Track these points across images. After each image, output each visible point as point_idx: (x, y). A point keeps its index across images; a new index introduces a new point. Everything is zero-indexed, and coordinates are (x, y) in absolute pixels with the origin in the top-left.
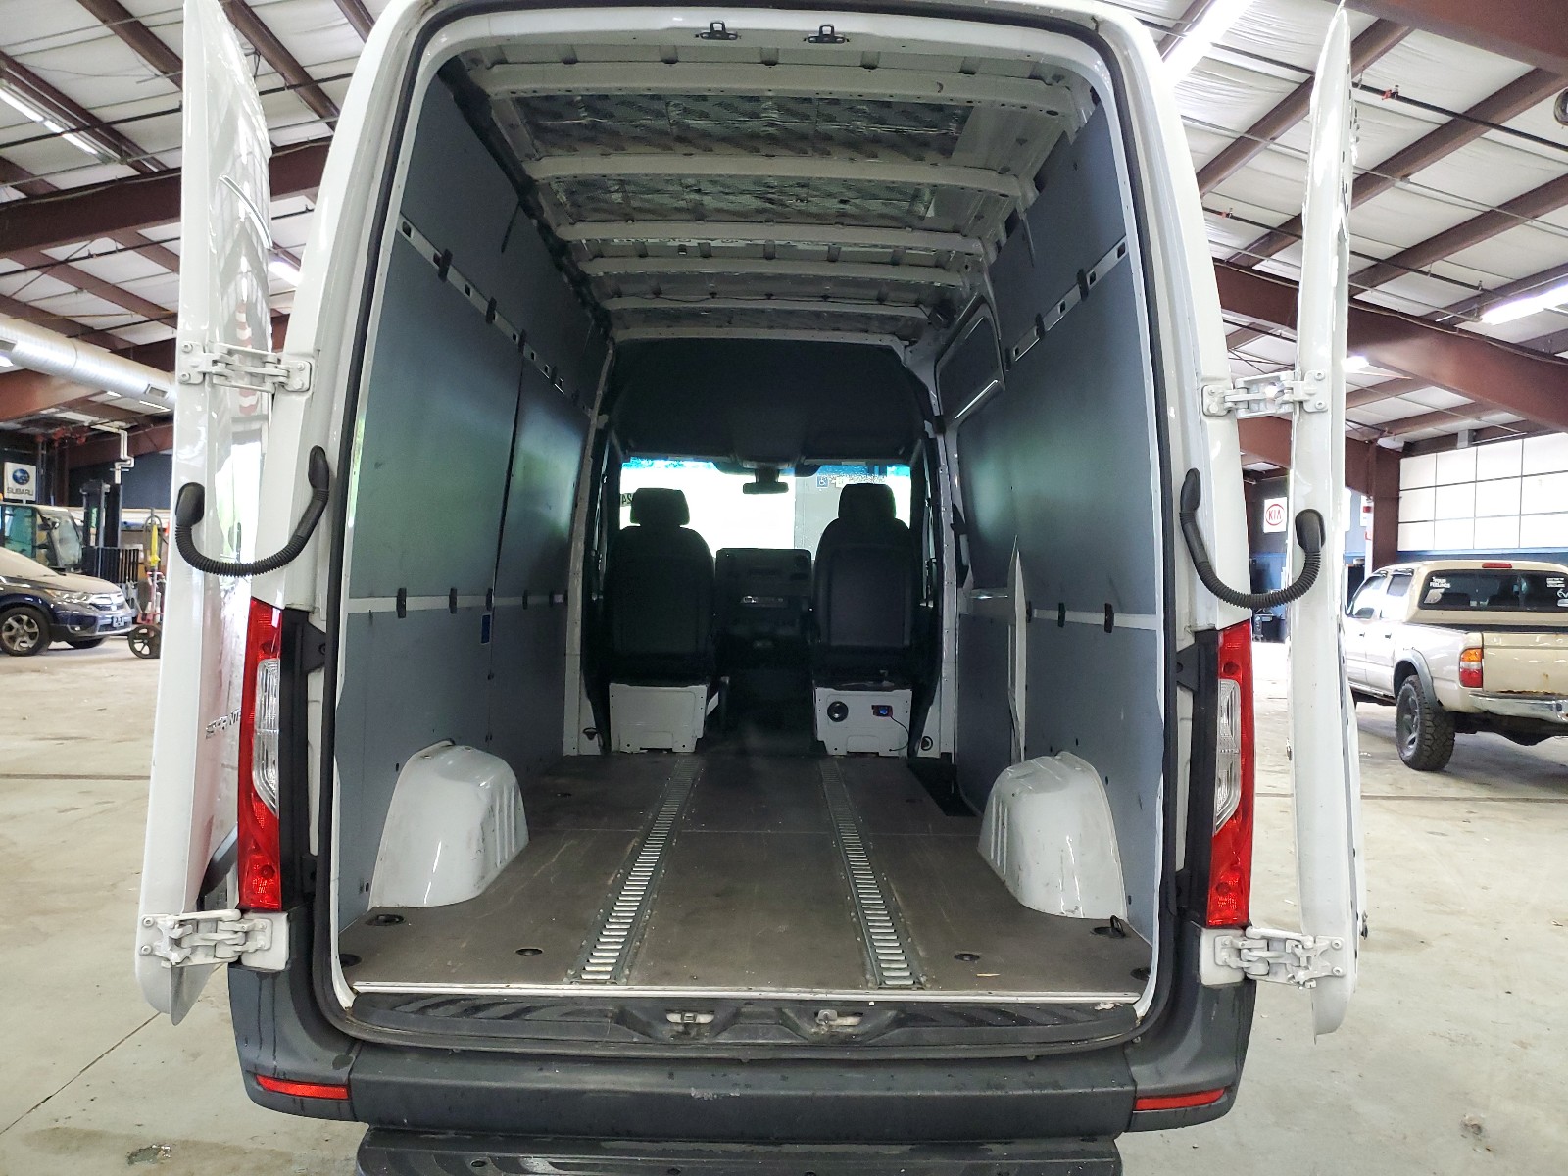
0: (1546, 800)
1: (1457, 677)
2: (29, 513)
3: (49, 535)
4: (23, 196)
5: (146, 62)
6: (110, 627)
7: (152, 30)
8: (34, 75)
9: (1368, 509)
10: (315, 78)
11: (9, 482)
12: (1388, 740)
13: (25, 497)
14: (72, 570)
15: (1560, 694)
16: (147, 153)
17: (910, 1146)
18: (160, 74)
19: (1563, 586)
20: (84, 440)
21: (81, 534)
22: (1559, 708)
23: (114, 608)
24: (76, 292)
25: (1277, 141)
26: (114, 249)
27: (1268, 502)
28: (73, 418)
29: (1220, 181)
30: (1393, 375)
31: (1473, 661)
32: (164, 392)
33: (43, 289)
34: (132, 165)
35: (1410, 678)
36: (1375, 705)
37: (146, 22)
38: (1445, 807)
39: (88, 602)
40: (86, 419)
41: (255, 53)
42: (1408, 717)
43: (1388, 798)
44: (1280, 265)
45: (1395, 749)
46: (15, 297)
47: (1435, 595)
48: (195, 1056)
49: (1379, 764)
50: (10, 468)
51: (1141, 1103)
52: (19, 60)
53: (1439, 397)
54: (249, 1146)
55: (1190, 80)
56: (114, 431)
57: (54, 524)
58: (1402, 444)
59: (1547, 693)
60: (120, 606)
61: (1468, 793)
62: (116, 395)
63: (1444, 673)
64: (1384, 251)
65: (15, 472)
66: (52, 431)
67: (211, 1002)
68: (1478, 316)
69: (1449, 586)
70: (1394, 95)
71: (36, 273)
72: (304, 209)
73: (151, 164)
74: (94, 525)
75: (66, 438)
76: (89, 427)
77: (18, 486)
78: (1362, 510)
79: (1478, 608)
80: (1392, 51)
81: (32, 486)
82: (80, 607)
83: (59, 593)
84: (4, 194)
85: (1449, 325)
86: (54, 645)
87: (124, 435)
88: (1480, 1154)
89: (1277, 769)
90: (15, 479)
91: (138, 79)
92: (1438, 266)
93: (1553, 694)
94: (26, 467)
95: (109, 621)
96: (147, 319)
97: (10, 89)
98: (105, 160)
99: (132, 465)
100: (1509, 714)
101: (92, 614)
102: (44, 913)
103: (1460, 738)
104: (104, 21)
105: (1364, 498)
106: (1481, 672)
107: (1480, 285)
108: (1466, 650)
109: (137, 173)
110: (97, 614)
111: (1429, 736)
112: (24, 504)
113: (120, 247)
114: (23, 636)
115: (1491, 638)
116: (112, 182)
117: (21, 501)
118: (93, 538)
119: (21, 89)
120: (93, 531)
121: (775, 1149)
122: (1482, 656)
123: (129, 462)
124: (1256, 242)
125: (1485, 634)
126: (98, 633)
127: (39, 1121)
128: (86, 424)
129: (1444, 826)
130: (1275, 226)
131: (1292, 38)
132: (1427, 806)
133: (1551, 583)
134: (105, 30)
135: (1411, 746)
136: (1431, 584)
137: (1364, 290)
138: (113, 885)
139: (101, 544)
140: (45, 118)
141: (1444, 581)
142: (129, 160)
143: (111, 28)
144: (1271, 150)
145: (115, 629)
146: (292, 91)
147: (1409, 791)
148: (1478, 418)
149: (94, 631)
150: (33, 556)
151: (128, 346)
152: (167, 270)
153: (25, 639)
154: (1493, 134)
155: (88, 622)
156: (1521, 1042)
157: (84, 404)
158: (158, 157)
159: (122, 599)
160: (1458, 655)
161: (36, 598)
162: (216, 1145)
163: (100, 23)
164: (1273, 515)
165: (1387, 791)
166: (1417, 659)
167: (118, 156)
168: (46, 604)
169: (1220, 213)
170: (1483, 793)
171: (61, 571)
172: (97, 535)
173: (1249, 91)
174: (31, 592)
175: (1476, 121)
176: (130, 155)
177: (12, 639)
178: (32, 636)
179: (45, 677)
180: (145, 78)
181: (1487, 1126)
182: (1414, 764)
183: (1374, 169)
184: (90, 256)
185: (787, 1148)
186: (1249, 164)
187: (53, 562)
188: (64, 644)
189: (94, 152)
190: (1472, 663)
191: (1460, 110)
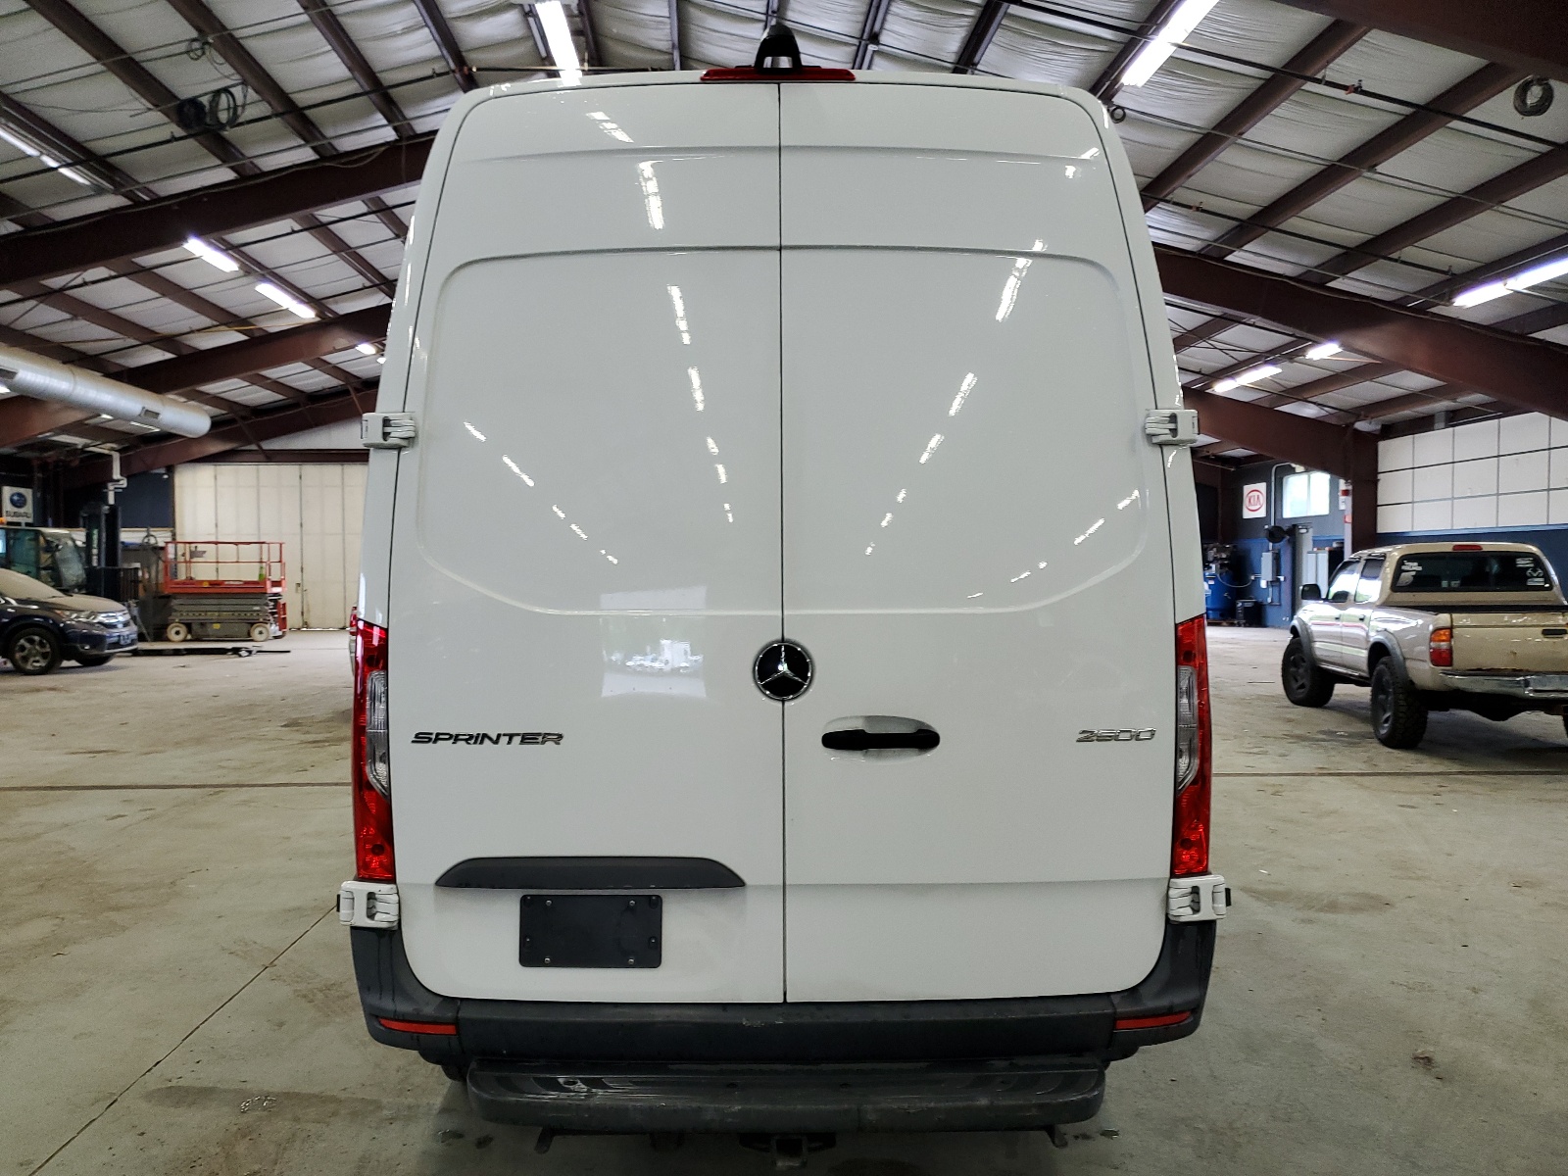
0: (1515, 773)
1: (1427, 657)
2: (31, 536)
3: (53, 556)
4: (19, 228)
5: (137, 96)
6: (117, 645)
7: (144, 65)
8: (31, 113)
9: (1346, 493)
10: (301, 105)
11: (7, 506)
12: (1364, 720)
13: (23, 520)
14: (76, 590)
15: (1527, 671)
16: (139, 183)
17: (926, 1064)
18: (152, 107)
19: (1532, 565)
20: (77, 462)
21: (83, 554)
22: (1527, 684)
23: (120, 626)
24: (71, 319)
25: (1244, 136)
26: (107, 276)
27: (1247, 488)
28: (68, 441)
29: (1190, 176)
30: (1366, 360)
31: (1443, 641)
32: (157, 414)
33: (41, 317)
34: (125, 195)
35: (1384, 659)
36: (1352, 687)
37: (137, 57)
38: (1416, 781)
39: (95, 621)
40: (79, 441)
41: (242, 83)
42: (1382, 697)
43: (1363, 775)
44: (1252, 255)
45: (1370, 729)
46: (12, 326)
47: (1406, 578)
48: (281, 1025)
49: (1355, 743)
50: (7, 491)
51: (1121, 1024)
52: (16, 98)
53: (1414, 381)
54: (343, 1096)
55: (1157, 79)
56: (106, 452)
57: (57, 546)
58: (1379, 427)
59: (1514, 670)
60: (126, 624)
61: (1440, 768)
62: (109, 417)
63: (1415, 654)
64: (1354, 238)
65: (13, 495)
66: (46, 455)
67: (285, 981)
68: (1450, 299)
69: (1420, 568)
70: (1358, 90)
71: (33, 303)
72: (289, 231)
73: (142, 193)
74: (95, 545)
75: (61, 461)
76: (82, 449)
77: (16, 510)
78: (1340, 493)
79: (1450, 590)
80: (1355, 46)
81: (29, 508)
82: (87, 626)
83: (68, 613)
84: (4, 227)
85: (1421, 309)
86: (65, 663)
87: (116, 456)
88: (1428, 1081)
89: (1255, 750)
90: (13, 502)
91: (133, 113)
92: (1409, 252)
93: (1521, 670)
94: (22, 490)
95: (115, 639)
96: (138, 343)
97: (8, 127)
98: (99, 191)
99: (125, 486)
100: (1478, 691)
101: (100, 632)
102: (117, 909)
103: (1433, 716)
104: (98, 59)
105: (1342, 482)
106: (1450, 651)
107: (1449, 270)
108: (1436, 630)
109: (130, 203)
110: (106, 632)
111: (1401, 715)
112: (23, 527)
113: (113, 273)
114: (35, 656)
115: (1462, 619)
116: (106, 212)
117: (19, 524)
118: (95, 558)
119: (18, 126)
120: (95, 551)
121: (814, 1068)
122: (1451, 636)
123: (121, 482)
124: (1227, 234)
125: (1454, 615)
126: (107, 651)
127: (152, 1082)
128: (80, 447)
129: (1415, 799)
130: (1244, 218)
131: (1257, 36)
132: (1401, 782)
133: (1521, 563)
134: (99, 67)
135: (1386, 725)
136: (1403, 568)
137: (1335, 278)
138: (173, 883)
139: (103, 565)
140: (42, 153)
141: (1416, 564)
142: (123, 190)
143: (104, 64)
144: (1239, 144)
145: (122, 647)
146: (279, 119)
147: (1383, 767)
148: (1454, 400)
149: (102, 650)
150: (38, 577)
151: (119, 369)
152: (157, 295)
153: (37, 658)
154: (1456, 124)
155: (97, 641)
156: (1474, 988)
157: (77, 428)
158: (150, 186)
159: (128, 617)
160: (1429, 635)
161: (46, 618)
162: (315, 1096)
163: (94, 60)
164: (1252, 501)
165: (1365, 769)
166: (1390, 640)
167: (111, 187)
168: (56, 624)
169: (1190, 207)
170: (1455, 768)
171: (66, 592)
172: (99, 555)
173: (1218, 89)
174: (40, 613)
175: (1439, 112)
176: (123, 186)
177: (25, 659)
178: (44, 656)
179: (63, 695)
180: (136, 112)
181: (1438, 1058)
182: (1390, 742)
183: (1339, 161)
184: (85, 284)
185: (824, 1067)
186: (1217, 158)
187: (57, 582)
188: (73, 663)
189: (87, 183)
190: (1442, 643)
191: (1422, 102)
